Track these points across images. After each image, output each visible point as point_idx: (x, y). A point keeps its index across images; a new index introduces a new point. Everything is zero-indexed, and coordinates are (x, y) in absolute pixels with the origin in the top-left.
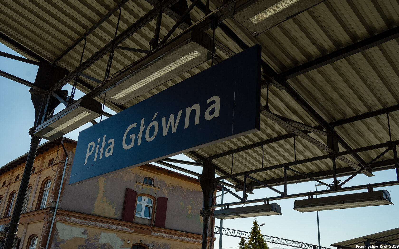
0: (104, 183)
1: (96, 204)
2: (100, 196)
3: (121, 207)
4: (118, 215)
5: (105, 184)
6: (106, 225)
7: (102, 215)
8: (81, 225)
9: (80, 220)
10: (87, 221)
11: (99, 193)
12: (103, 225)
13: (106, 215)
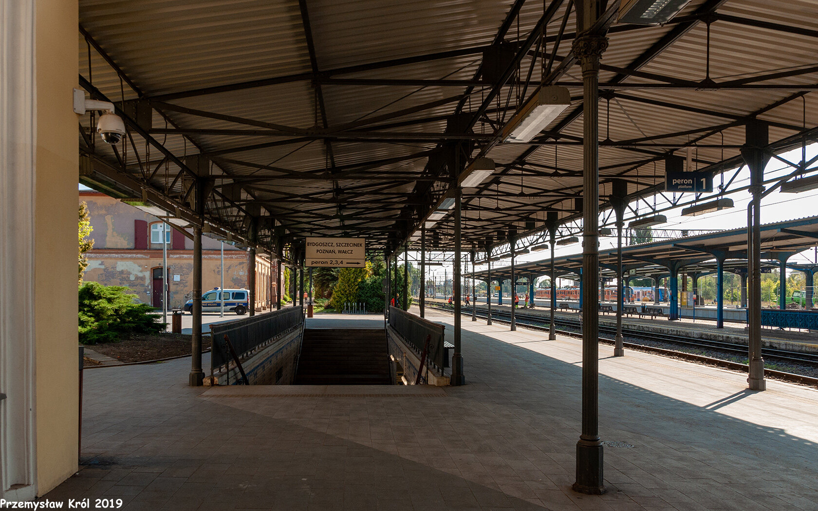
0: (111, 220)
1: (107, 239)
2: (109, 232)
3: (134, 238)
4: (132, 245)
5: (113, 220)
6: (120, 255)
7: (115, 248)
8: (96, 258)
9: (95, 255)
10: (101, 255)
11: (108, 229)
12: (117, 255)
13: (119, 247)
